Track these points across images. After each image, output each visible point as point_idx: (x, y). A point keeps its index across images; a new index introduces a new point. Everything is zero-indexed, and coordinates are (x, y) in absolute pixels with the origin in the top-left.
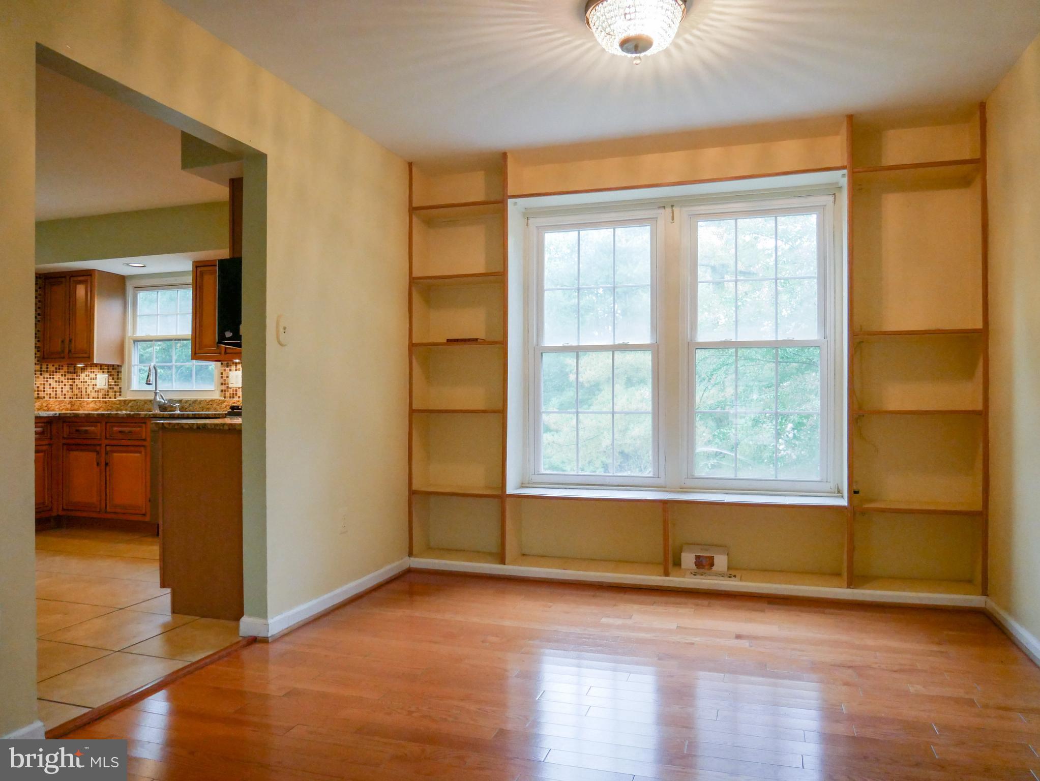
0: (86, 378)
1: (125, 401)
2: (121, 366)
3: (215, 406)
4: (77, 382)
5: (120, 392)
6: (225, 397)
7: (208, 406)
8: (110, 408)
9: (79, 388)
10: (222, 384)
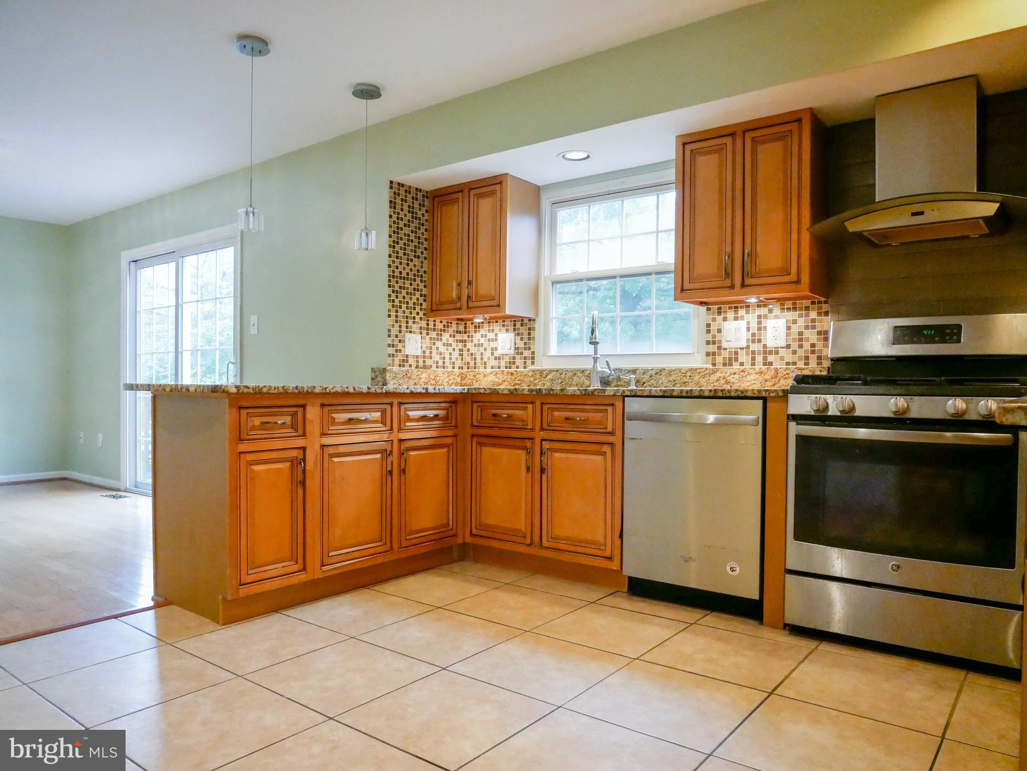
0: (482, 341)
1: (541, 372)
2: (534, 320)
3: (697, 378)
4: (469, 345)
5: (533, 358)
6: (714, 364)
7: (685, 380)
8: (519, 382)
9: (472, 354)
10: (708, 343)
